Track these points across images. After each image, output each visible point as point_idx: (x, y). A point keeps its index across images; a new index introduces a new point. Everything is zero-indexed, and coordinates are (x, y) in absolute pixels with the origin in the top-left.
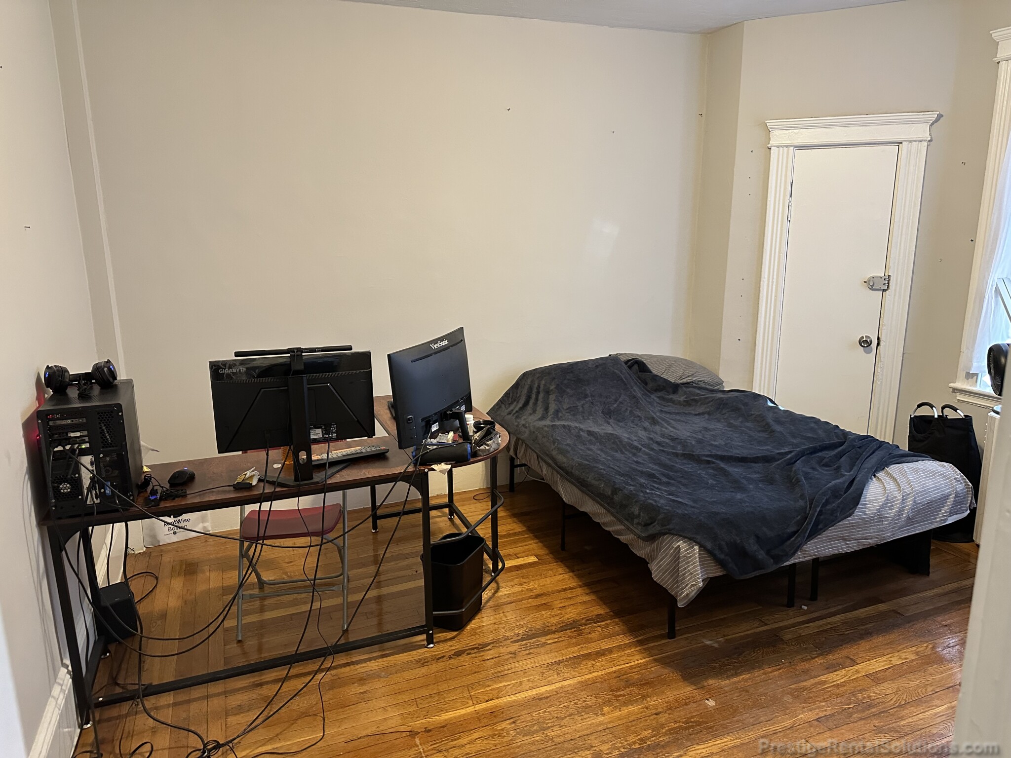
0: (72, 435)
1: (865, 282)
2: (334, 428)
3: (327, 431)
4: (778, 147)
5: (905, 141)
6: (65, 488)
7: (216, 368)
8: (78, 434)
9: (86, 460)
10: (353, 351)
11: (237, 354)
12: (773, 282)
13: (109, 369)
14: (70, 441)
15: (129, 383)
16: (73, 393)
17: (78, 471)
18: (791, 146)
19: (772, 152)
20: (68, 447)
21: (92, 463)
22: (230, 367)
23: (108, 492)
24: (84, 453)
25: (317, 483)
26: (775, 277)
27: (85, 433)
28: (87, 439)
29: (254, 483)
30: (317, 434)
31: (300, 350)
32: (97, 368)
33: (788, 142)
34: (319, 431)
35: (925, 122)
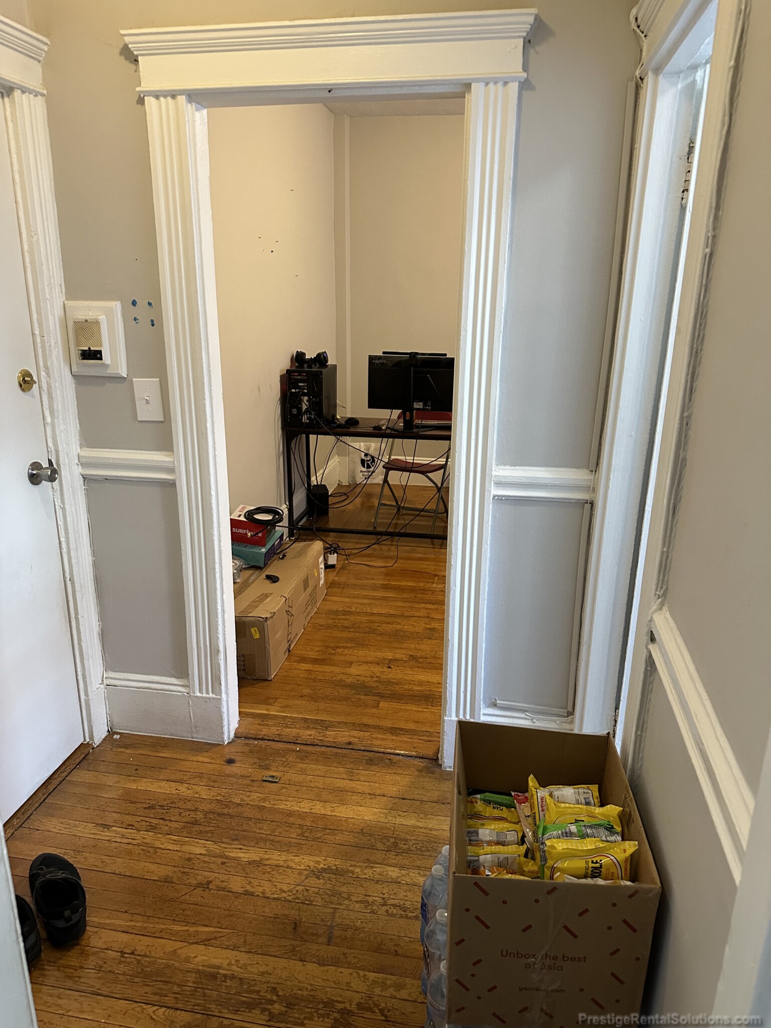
0: (300, 384)
2: (429, 403)
3: (425, 405)
6: (295, 411)
7: (372, 359)
8: (302, 384)
9: (306, 398)
10: (447, 357)
11: (384, 353)
13: (324, 356)
14: (299, 387)
15: (335, 367)
16: (306, 366)
17: (301, 404)
20: (297, 390)
21: (307, 401)
22: (379, 359)
23: (313, 417)
24: (305, 394)
25: (414, 432)
27: (306, 384)
28: (306, 388)
29: (384, 428)
30: (418, 405)
31: (417, 354)
32: (319, 355)
34: (421, 404)
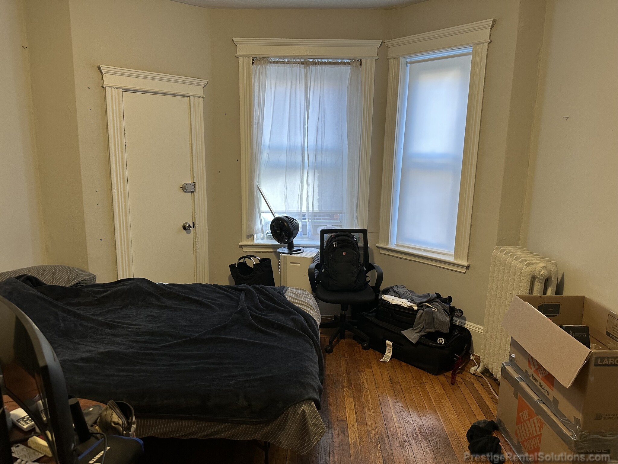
1: (181, 188)
4: (111, 87)
5: (192, 96)
12: (121, 192)
18: (121, 88)
19: (106, 90)
26: (122, 188)
33: (118, 85)
35: (201, 85)
